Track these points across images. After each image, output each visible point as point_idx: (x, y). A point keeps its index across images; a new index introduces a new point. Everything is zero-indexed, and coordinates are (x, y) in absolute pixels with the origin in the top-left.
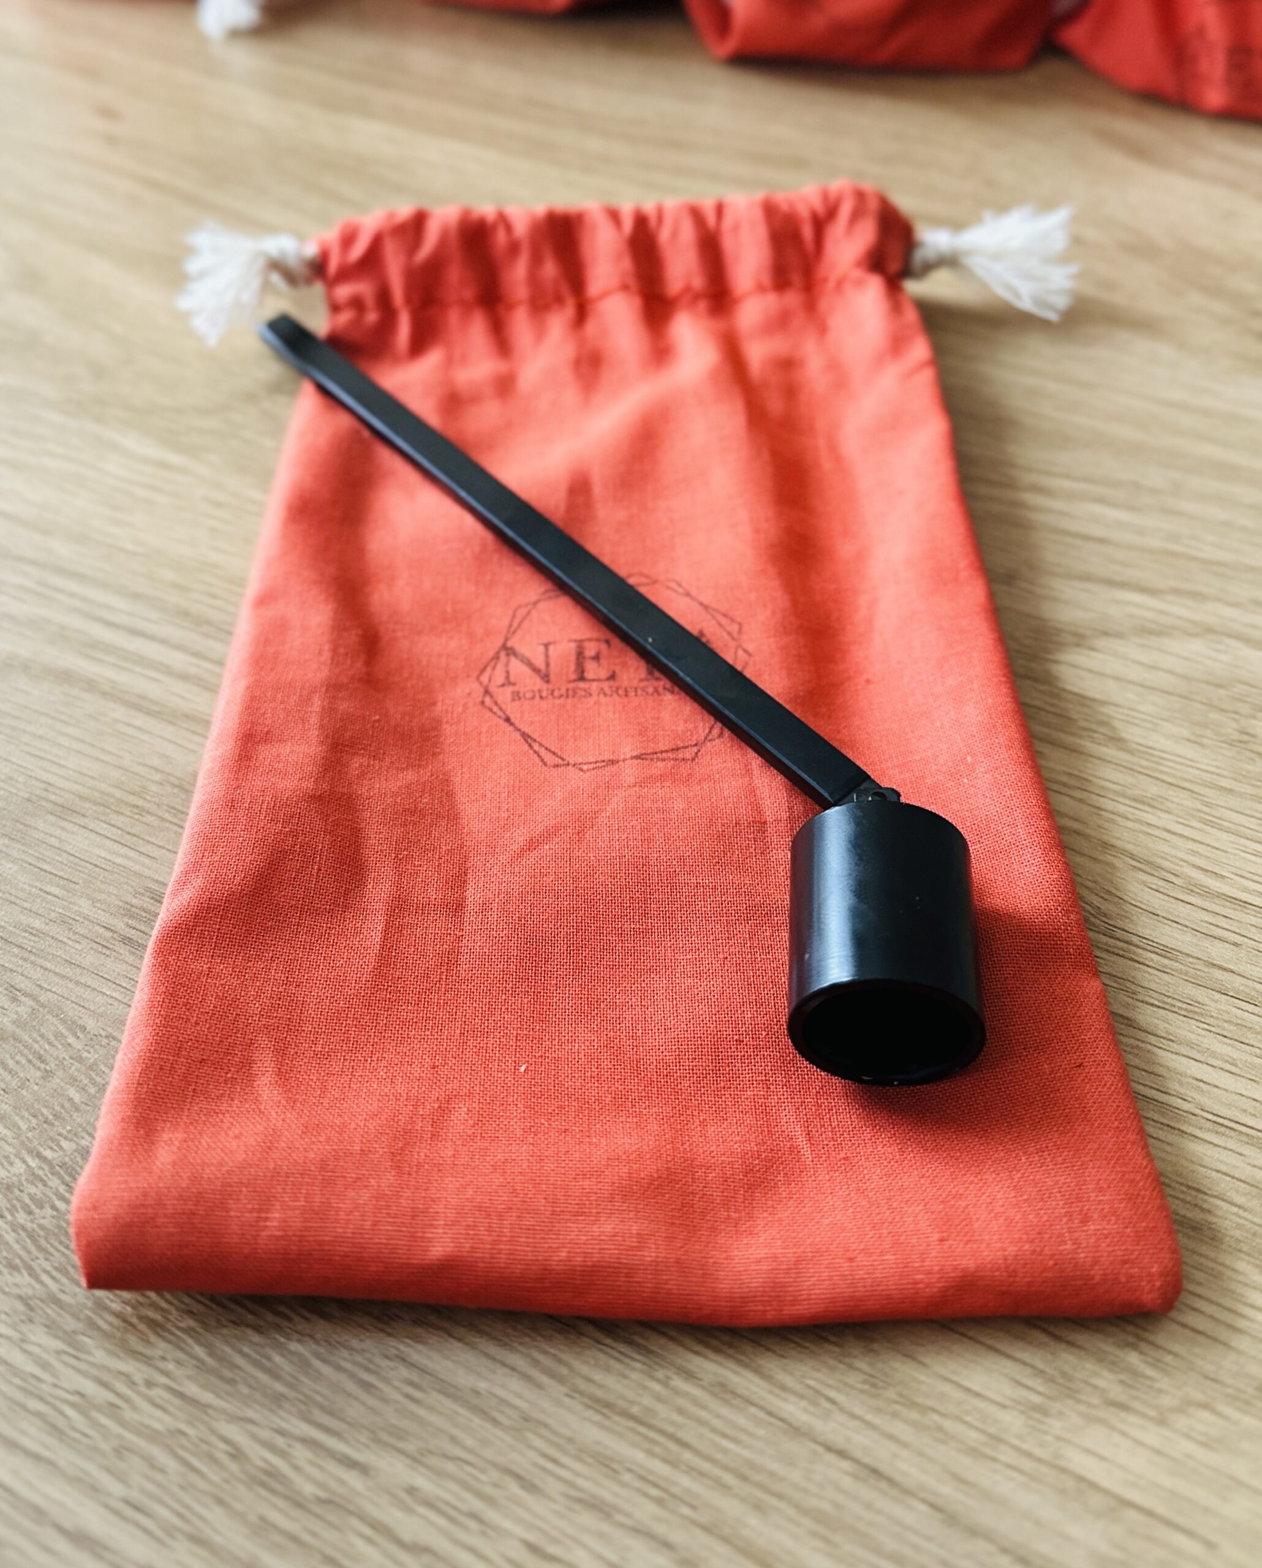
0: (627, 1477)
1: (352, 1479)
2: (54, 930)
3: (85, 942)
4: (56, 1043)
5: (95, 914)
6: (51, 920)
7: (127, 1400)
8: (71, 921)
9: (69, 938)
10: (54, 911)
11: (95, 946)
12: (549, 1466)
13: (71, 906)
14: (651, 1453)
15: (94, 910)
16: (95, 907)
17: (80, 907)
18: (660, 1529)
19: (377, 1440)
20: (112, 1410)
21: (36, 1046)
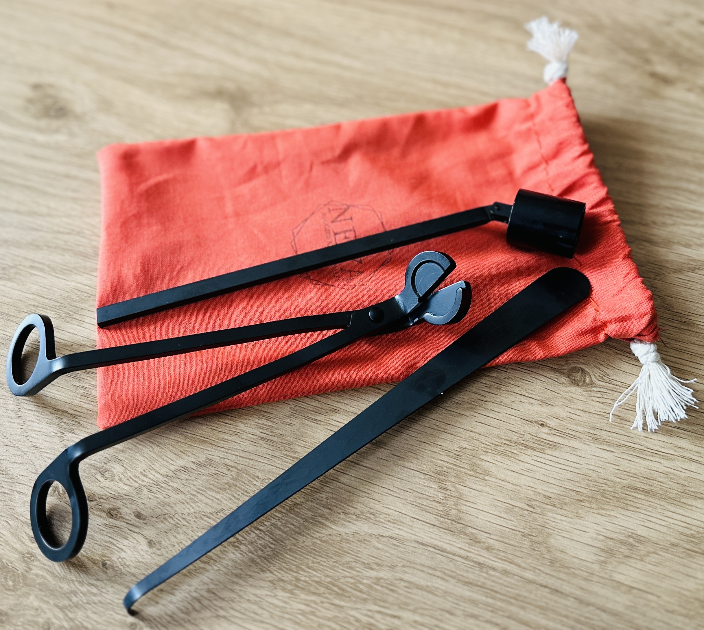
0: (481, 606)
1: (396, 621)
4: (250, 485)
7: (317, 609)
12: (456, 606)
14: (487, 597)
18: (494, 620)
19: (400, 608)
20: (313, 613)
21: (243, 487)
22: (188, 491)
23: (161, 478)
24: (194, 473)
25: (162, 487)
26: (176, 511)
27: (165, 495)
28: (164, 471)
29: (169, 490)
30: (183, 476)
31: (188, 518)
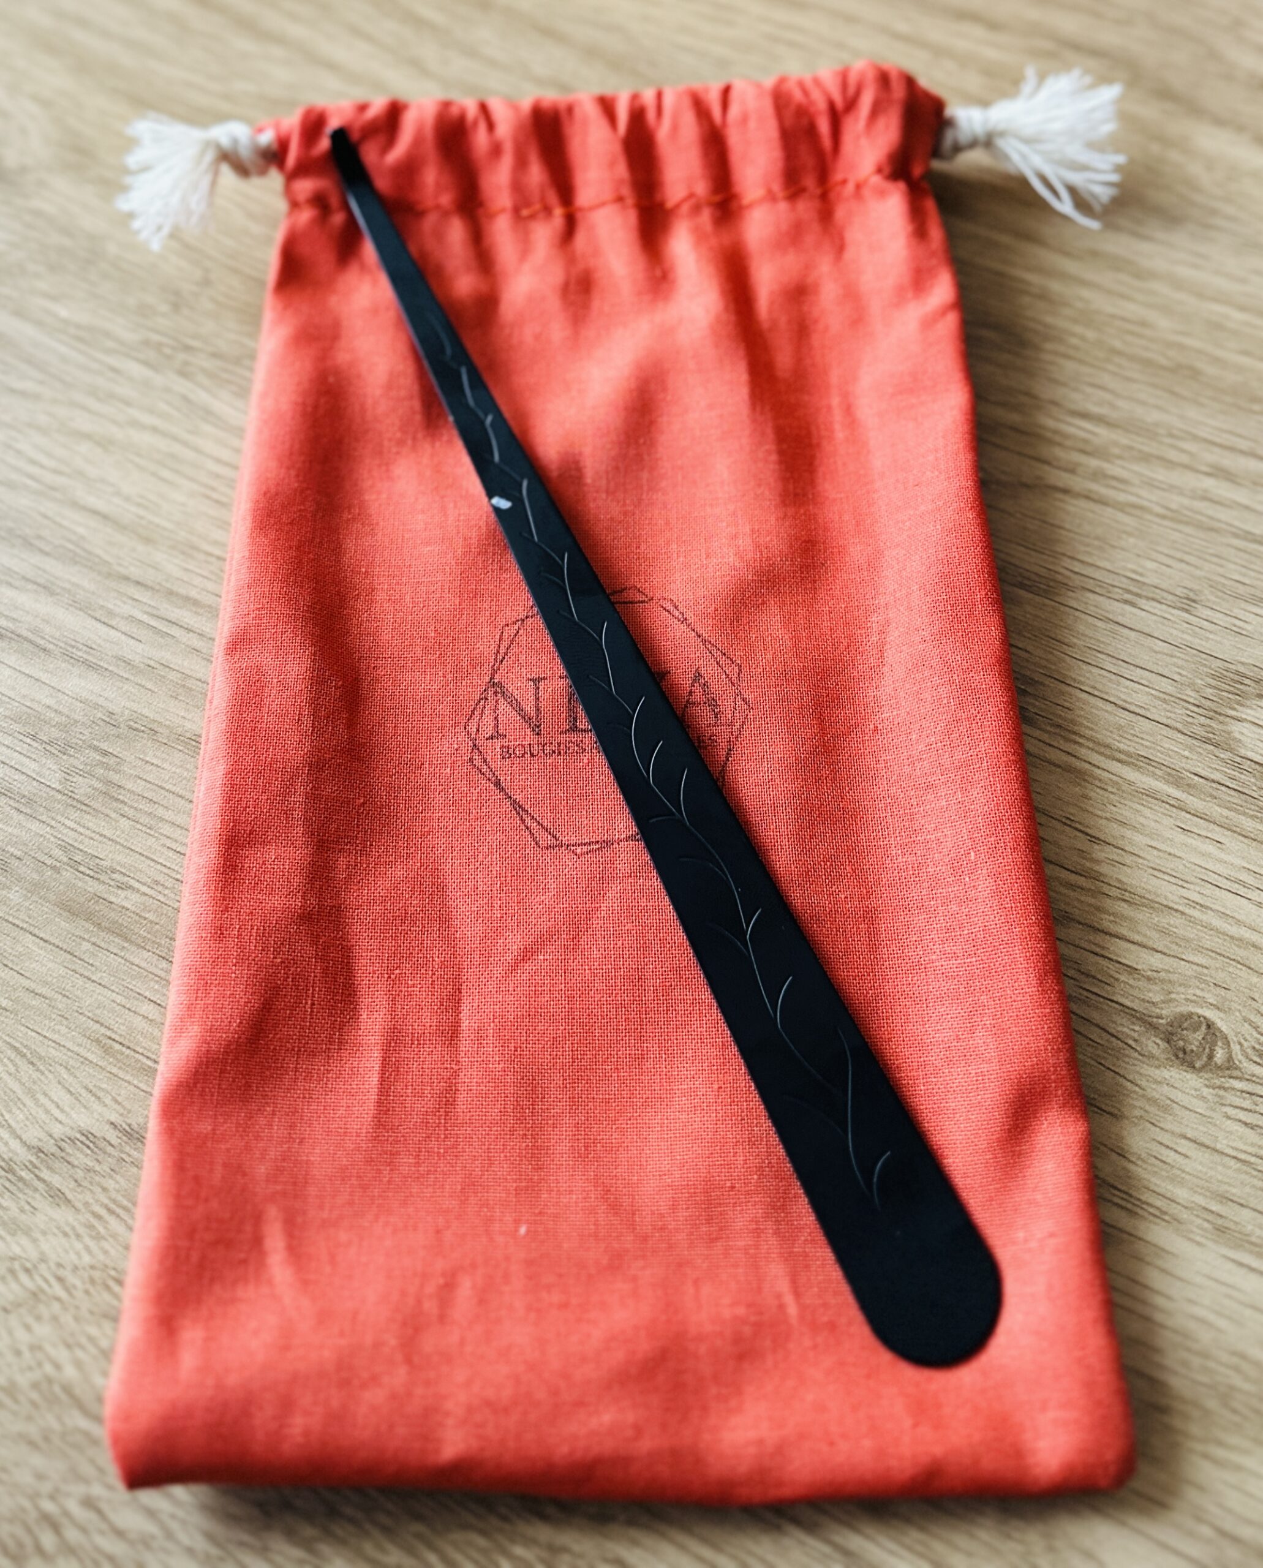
22: (86, 1204)
23: (24, 1155)
24: (110, 1155)
25: (21, 1179)
26: (42, 1253)
27: (23, 1203)
28: (33, 1135)
29: (36, 1190)
30: (81, 1158)
31: (72, 1279)
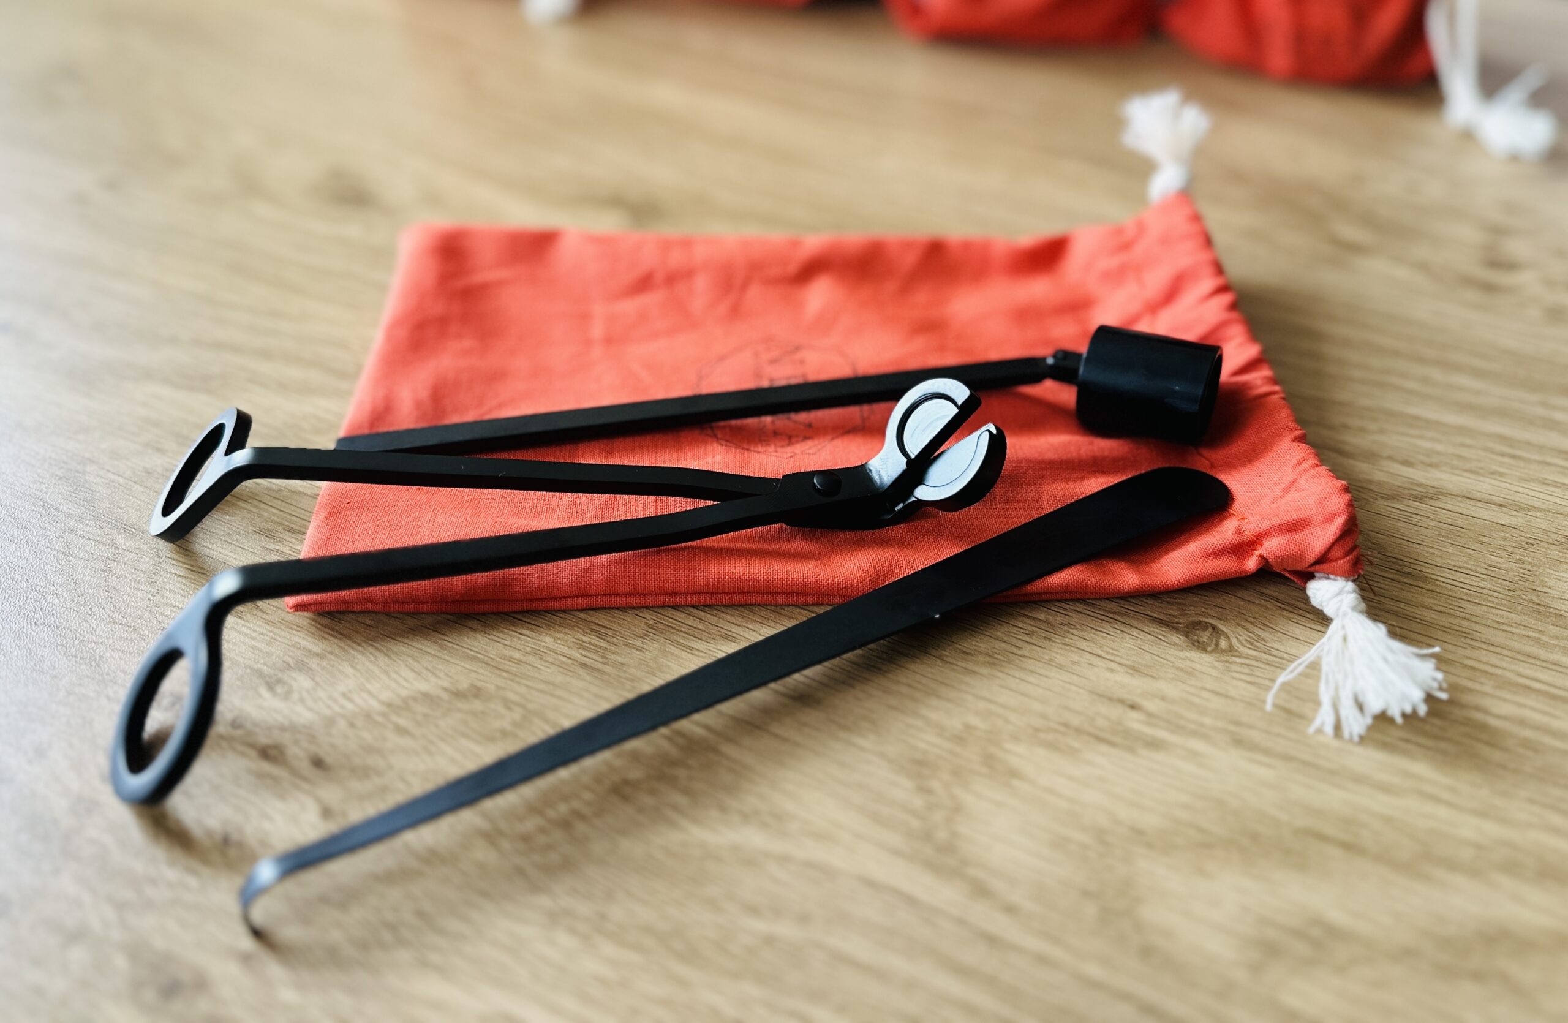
2: (531, 659)
3: (554, 668)
5: (558, 647)
6: (527, 653)
8: (541, 653)
9: (542, 665)
10: (528, 646)
11: (561, 670)
13: (540, 643)
15: (556, 645)
16: (557, 643)
17: (546, 643)
22: (423, 735)
23: (379, 708)
24: (441, 707)
26: (391, 764)
28: (385, 696)
